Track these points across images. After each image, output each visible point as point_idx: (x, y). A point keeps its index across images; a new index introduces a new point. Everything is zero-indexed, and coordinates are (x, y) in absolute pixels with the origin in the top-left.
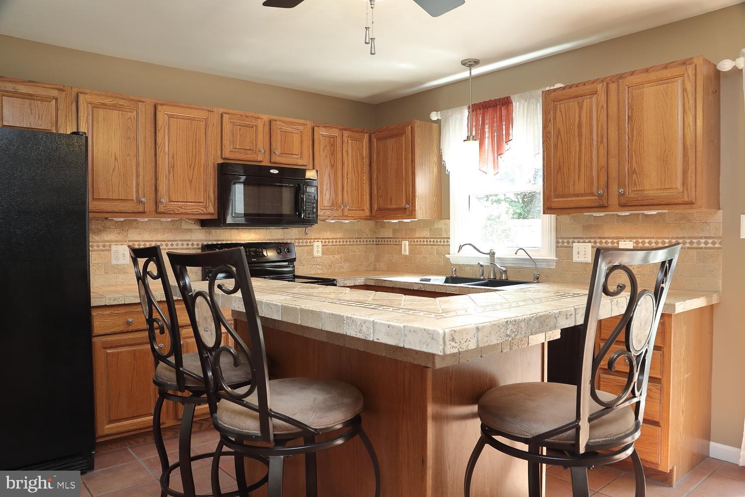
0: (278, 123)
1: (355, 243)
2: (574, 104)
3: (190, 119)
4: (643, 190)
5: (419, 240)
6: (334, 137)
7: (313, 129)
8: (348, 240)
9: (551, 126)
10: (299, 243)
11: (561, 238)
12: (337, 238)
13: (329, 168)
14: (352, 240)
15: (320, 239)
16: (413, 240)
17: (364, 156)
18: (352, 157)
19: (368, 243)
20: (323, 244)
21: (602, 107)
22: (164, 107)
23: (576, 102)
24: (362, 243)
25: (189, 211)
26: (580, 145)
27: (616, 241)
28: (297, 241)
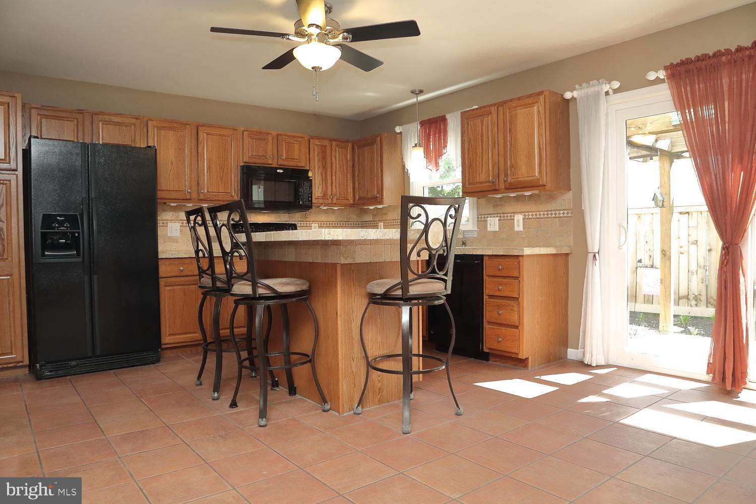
0: (283, 136)
1: (344, 225)
2: (478, 121)
3: (221, 135)
4: (517, 178)
5: (390, 221)
6: (325, 146)
7: (309, 140)
8: (339, 223)
9: (465, 135)
10: (301, 224)
11: (480, 215)
12: (330, 221)
13: (321, 168)
14: (342, 223)
15: (316, 221)
16: (386, 222)
17: (349, 159)
18: (339, 161)
19: (355, 225)
20: (320, 225)
21: (494, 123)
22: (204, 128)
23: (480, 120)
24: (350, 225)
25: (221, 199)
26: (482, 148)
27: (512, 215)
28: (299, 223)
